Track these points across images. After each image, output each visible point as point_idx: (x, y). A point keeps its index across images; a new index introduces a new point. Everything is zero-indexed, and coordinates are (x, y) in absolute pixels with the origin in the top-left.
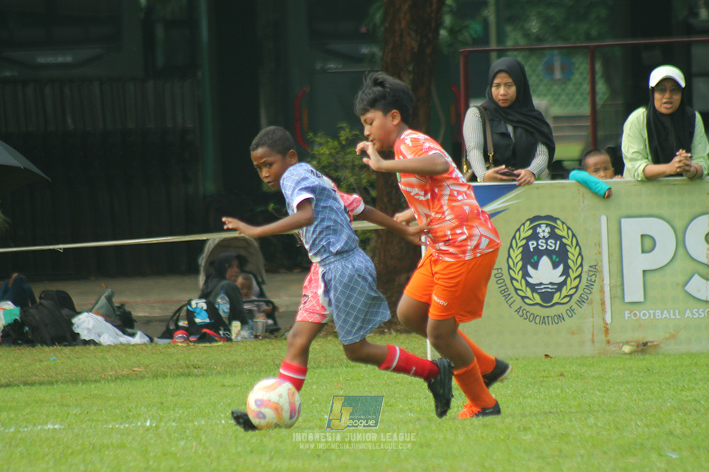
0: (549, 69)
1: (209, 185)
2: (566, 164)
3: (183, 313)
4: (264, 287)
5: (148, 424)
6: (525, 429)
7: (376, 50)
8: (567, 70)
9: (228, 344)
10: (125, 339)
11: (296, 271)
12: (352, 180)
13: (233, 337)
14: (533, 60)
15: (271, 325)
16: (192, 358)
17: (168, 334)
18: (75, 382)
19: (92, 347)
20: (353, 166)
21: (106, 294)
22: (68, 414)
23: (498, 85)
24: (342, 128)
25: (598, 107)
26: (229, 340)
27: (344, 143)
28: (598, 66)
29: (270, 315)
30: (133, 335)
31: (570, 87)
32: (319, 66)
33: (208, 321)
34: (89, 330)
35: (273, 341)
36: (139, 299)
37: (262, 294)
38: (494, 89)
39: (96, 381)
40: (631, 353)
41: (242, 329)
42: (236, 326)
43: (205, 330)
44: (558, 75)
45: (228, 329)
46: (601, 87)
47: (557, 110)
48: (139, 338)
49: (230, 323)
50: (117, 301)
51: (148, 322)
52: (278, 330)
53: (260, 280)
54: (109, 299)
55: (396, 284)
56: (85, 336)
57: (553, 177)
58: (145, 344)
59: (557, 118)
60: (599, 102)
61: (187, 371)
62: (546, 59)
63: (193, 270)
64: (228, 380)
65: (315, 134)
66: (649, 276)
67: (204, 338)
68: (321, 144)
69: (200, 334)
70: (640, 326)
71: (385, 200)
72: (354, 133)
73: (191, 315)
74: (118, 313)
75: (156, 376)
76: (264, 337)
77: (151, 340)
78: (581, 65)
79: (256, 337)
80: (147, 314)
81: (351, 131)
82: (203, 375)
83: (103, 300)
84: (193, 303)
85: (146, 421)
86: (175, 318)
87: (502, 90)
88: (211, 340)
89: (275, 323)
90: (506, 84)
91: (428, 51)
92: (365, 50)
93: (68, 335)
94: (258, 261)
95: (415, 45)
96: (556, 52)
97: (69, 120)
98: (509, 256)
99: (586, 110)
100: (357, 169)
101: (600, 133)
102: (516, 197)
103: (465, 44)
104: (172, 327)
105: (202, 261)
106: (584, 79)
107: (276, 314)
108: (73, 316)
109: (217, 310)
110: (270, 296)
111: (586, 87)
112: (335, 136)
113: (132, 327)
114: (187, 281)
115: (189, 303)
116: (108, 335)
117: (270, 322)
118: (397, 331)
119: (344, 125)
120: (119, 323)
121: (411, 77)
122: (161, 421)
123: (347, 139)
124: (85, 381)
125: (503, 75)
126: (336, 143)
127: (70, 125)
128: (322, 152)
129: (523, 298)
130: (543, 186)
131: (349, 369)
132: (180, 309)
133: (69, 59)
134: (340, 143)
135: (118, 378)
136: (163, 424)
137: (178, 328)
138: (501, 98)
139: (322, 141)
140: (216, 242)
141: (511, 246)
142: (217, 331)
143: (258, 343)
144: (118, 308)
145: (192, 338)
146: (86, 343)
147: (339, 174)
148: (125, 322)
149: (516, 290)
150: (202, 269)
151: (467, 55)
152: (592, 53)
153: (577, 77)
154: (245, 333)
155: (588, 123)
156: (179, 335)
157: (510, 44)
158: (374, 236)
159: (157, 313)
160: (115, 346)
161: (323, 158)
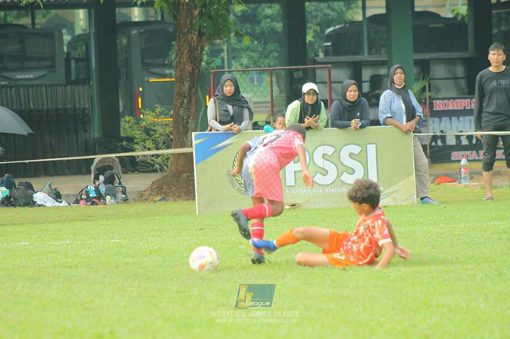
0: (252, 80)
1: (96, 133)
2: (259, 123)
3: (84, 192)
4: (121, 180)
5: (68, 242)
6: (241, 243)
7: (172, 71)
8: (260, 81)
9: (105, 206)
10: (57, 204)
11: (135, 173)
12: (162, 131)
13: (107, 203)
14: (244, 76)
15: (124, 198)
16: (88, 213)
17: (77, 202)
18: (34, 224)
19: (42, 208)
20: (162, 125)
21: (48, 183)
22: (31, 238)
23: (226, 86)
24: (157, 107)
25: (274, 97)
26: (105, 204)
27: (158, 113)
28: (274, 79)
29: (124, 192)
30: (61, 202)
31: (261, 89)
32: (146, 79)
33: (95, 195)
34: (41, 200)
35: (126, 205)
36: (63, 186)
37: (120, 183)
38: (224, 88)
39: (44, 223)
40: (289, 209)
41: (111, 199)
42: (108, 198)
43: (94, 200)
44: (256, 83)
45: (104, 199)
46: (275, 88)
47: (255, 99)
48: (64, 204)
49: (106, 196)
50: (53, 187)
51: (68, 196)
52: (127, 200)
53: (119, 177)
54: (50, 186)
55: (182, 178)
56: (39, 202)
57: (254, 129)
58: (66, 206)
59: (255, 103)
60: (275, 95)
61: (86, 218)
62: (250, 75)
63: (89, 172)
64: (105, 222)
65: (145, 110)
66: (297, 173)
67: (93, 203)
68: (147, 114)
69: (92, 202)
70: (293, 196)
71: (177, 140)
72: (163, 109)
73: (87, 193)
74: (54, 192)
75: (71, 221)
76: (121, 203)
77: (69, 204)
78: (266, 78)
79: (118, 203)
80: (67, 193)
81: (161, 108)
82: (93, 220)
83: (47, 186)
84: (89, 187)
85: (67, 241)
86: (80, 194)
87: (228, 88)
88: (97, 204)
89: (126, 197)
90: (230, 85)
91: (196, 71)
92: (167, 72)
93: (31, 202)
94: (118, 168)
95: (190, 69)
96: (254, 72)
97: (31, 104)
98: (234, 165)
99: (269, 99)
100: (164, 125)
101: (275, 110)
102: (236, 138)
103: (214, 69)
104: (79, 198)
105: (93, 168)
106: (268, 84)
107: (127, 193)
108: (34, 194)
109: (99, 190)
110: (123, 184)
111: (269, 89)
112: (154, 111)
113: (60, 198)
114: (86, 177)
115: (87, 187)
116: (50, 202)
117: (124, 196)
118: (183, 200)
119: (158, 105)
120: (55, 196)
121: (189, 83)
122: (74, 241)
123: (159, 112)
124: (39, 223)
125: (229, 81)
126: (154, 113)
127: (32, 107)
128: (148, 118)
129: (240, 184)
130: (249, 133)
131: (160, 217)
132: (82, 190)
133: (31, 76)
134: (156, 114)
135: (54, 222)
136: (75, 242)
137: (81, 199)
138: (228, 91)
139: (148, 113)
140: (99, 159)
141: (235, 160)
142: (100, 200)
143: (118, 205)
144: (54, 190)
145: (88, 203)
146: (39, 206)
147: (156, 128)
148: (57, 196)
149: (237, 180)
150: (92, 172)
151: (214, 73)
152: (271, 73)
153: (264, 84)
154: (112, 201)
155: (270, 105)
156: (82, 202)
157: (233, 68)
158: (172, 156)
159: (72, 192)
160: (53, 207)
161: (148, 121)
